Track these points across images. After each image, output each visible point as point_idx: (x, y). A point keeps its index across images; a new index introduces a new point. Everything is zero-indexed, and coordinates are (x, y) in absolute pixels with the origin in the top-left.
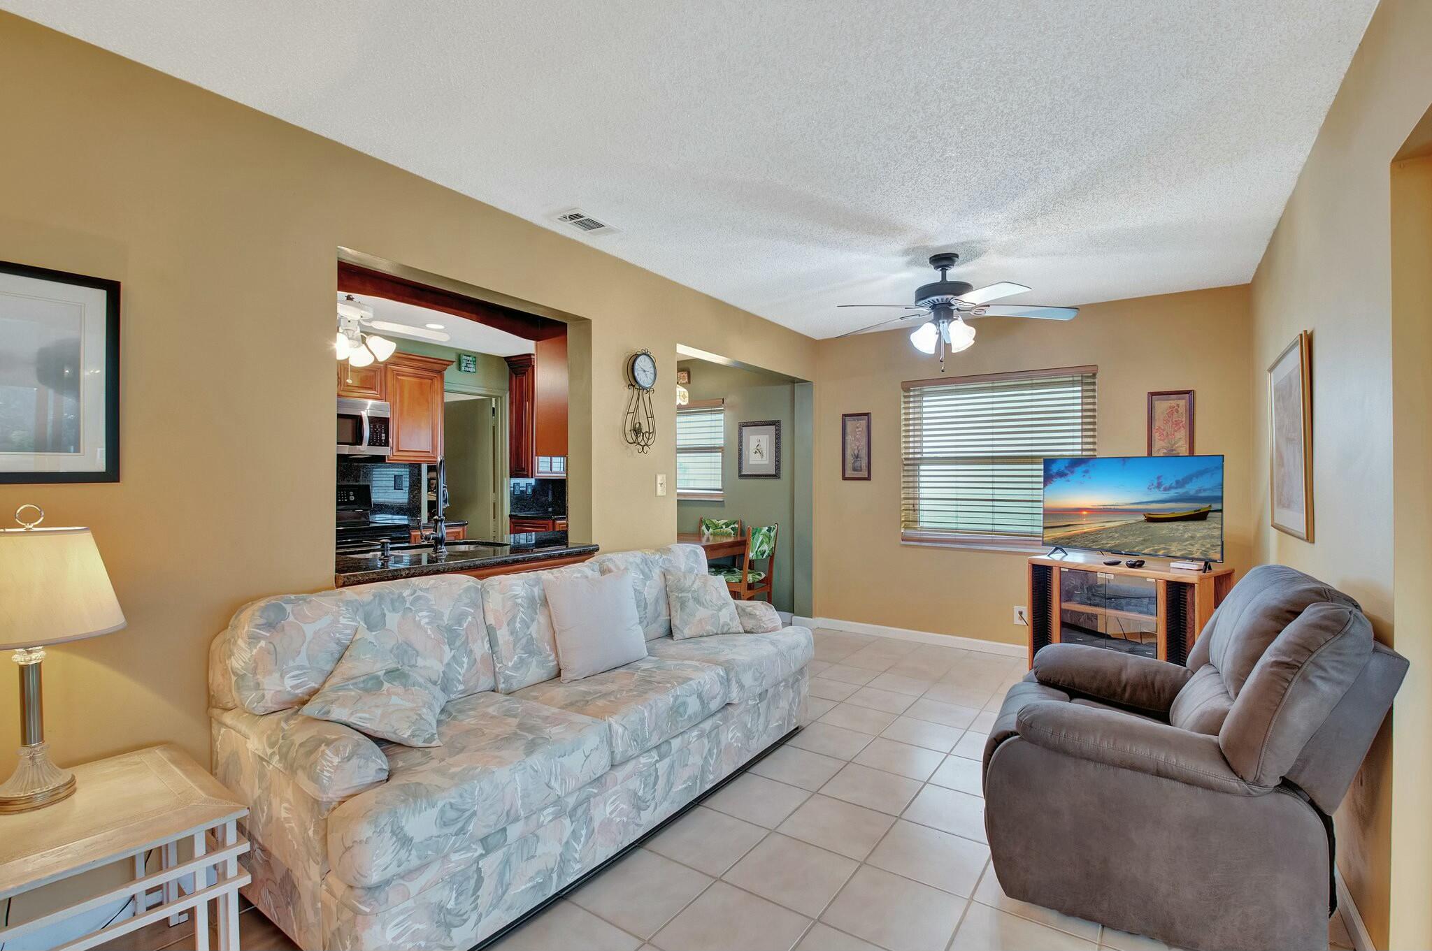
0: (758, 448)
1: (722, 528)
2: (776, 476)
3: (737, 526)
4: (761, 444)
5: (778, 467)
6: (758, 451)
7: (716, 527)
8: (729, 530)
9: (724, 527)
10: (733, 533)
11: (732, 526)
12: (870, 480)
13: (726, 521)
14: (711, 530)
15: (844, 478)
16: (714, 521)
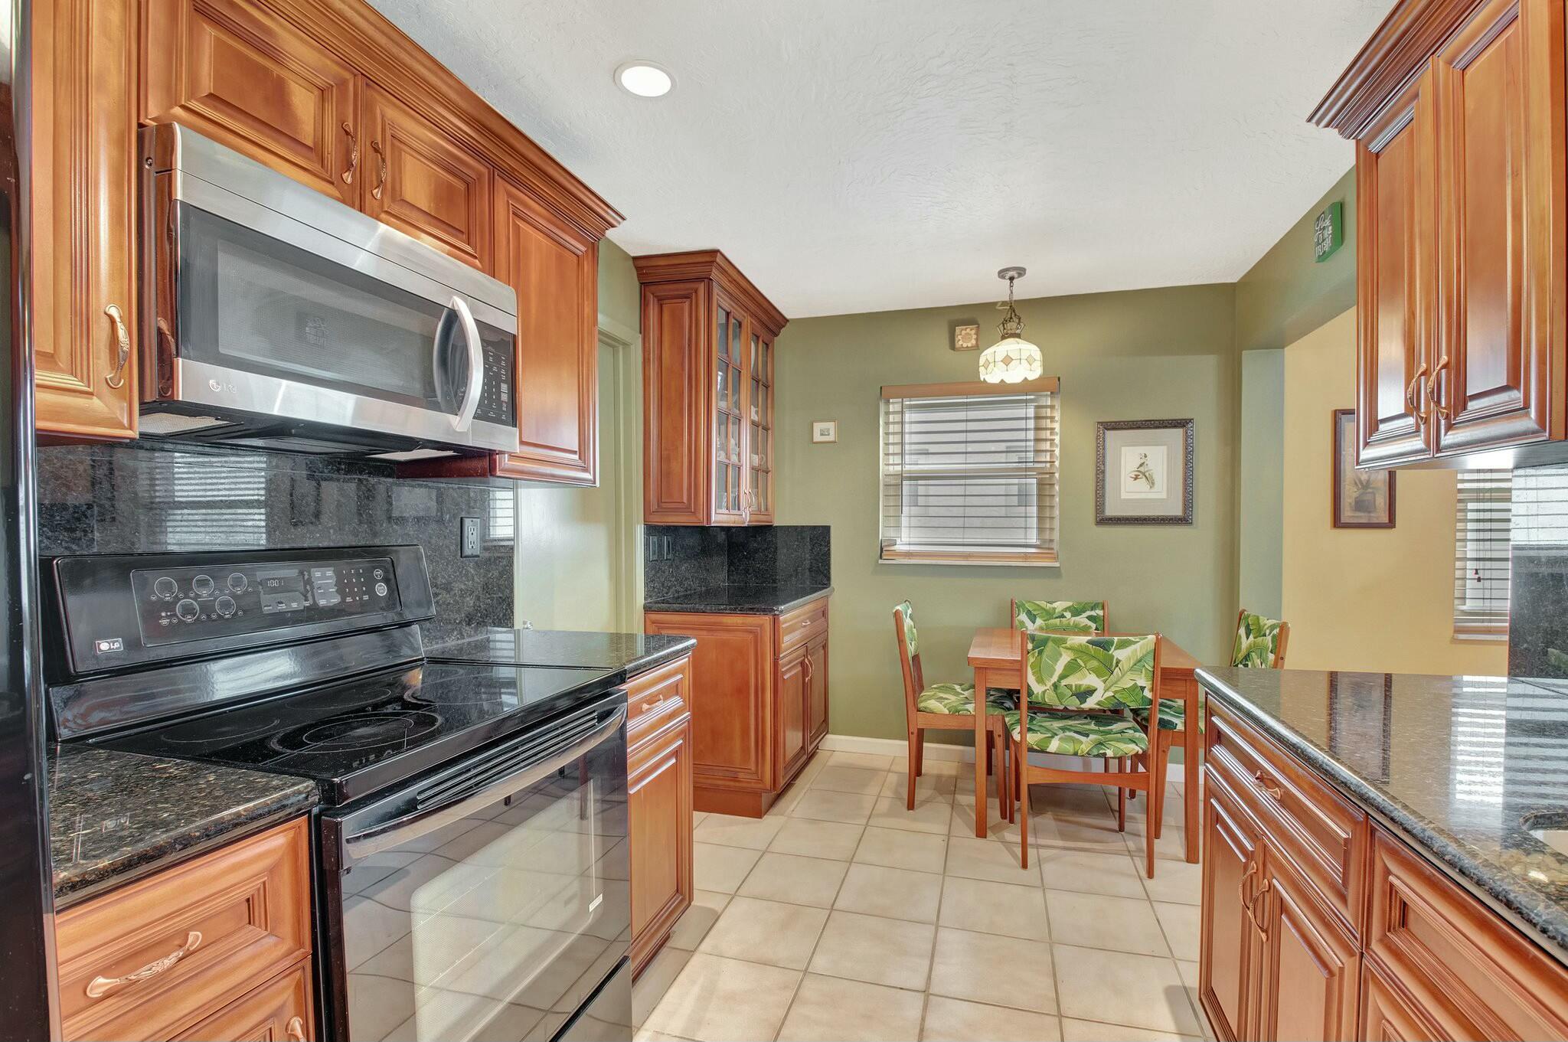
0: (1142, 469)
1: (1063, 616)
2: (1183, 520)
3: (1101, 613)
4: (1148, 461)
5: (1188, 503)
6: (1141, 473)
7: (1049, 614)
8: (1082, 620)
9: (1068, 615)
10: (1094, 626)
11: (1089, 613)
12: (1393, 526)
13: (1071, 604)
14: (1039, 621)
15: (1337, 523)
16: (1043, 604)
